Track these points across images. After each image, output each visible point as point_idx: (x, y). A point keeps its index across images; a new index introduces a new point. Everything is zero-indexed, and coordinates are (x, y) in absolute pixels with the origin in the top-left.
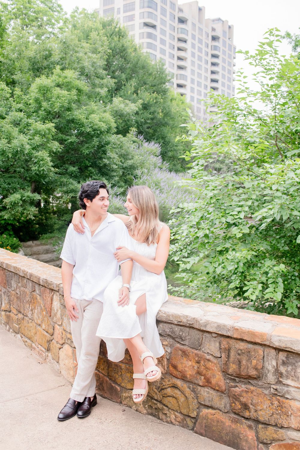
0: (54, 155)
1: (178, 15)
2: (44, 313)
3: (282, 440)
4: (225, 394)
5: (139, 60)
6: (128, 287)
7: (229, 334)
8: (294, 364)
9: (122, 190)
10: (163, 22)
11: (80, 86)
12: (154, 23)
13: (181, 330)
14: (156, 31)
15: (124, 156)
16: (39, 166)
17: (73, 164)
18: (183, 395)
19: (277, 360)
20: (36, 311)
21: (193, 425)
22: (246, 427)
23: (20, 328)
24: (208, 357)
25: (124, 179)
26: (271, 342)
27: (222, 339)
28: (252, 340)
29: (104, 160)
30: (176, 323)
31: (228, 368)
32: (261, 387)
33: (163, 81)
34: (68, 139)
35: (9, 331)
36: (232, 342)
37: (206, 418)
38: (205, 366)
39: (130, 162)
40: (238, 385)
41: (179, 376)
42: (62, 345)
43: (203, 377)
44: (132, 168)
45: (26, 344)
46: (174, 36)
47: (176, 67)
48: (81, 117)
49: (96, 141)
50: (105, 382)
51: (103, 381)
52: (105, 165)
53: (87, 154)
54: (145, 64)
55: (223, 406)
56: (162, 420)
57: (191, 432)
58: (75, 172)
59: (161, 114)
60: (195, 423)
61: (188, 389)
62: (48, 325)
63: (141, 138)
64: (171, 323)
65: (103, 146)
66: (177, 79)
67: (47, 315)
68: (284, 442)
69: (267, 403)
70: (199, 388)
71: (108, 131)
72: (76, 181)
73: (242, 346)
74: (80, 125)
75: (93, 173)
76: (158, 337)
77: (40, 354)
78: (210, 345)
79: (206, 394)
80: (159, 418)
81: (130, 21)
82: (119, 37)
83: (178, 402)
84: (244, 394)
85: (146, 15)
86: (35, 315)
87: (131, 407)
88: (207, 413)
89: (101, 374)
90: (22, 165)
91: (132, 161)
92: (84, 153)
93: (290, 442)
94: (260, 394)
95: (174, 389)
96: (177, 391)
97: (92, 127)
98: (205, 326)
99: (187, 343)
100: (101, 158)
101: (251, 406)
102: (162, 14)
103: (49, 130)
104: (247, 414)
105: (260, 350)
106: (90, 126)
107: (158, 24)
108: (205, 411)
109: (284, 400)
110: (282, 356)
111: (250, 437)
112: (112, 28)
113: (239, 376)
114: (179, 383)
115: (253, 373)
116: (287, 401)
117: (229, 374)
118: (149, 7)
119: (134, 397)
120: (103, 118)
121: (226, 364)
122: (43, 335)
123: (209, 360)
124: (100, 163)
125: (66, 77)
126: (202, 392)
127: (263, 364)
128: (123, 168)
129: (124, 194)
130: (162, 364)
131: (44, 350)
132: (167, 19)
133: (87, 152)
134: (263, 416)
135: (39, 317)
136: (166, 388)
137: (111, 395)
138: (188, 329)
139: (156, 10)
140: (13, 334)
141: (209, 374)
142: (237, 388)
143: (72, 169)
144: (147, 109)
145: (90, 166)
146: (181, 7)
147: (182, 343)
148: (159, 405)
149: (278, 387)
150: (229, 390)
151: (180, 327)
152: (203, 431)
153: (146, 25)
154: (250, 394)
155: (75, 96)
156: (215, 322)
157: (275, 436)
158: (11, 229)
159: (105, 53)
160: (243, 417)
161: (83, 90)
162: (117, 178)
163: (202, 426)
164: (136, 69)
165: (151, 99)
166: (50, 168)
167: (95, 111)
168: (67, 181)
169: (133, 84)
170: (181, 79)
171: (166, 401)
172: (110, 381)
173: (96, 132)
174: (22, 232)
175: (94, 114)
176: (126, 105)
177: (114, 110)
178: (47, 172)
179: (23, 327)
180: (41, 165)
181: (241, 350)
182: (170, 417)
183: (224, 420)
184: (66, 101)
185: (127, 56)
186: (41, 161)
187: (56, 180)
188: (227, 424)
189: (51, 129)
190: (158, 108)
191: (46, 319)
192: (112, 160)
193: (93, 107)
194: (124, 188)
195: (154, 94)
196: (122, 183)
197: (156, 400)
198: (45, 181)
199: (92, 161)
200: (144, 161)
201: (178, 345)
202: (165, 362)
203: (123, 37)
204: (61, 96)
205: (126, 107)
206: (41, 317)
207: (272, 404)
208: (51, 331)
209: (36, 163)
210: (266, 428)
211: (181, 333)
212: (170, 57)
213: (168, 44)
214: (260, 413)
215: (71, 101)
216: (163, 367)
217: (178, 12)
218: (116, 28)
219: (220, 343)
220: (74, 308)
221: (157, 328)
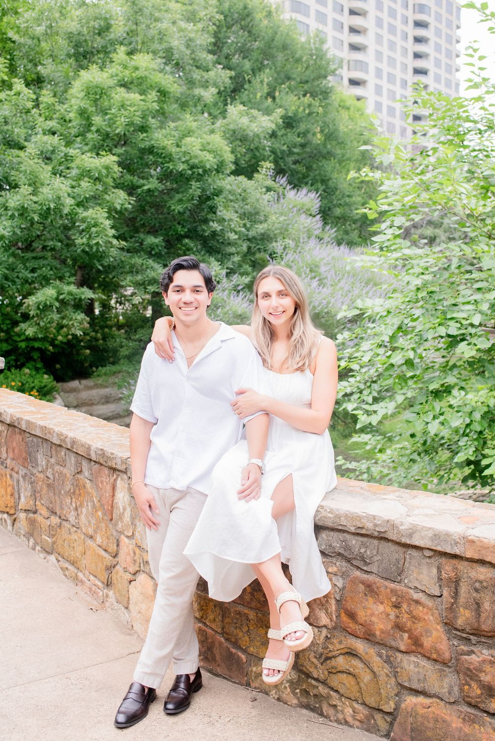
0: (117, 215)
2: (100, 513)
4: (450, 667)
5: (276, 33)
6: (260, 464)
7: (457, 551)
9: (246, 280)
11: (163, 83)
13: (363, 544)
15: (251, 216)
16: (90, 236)
17: (153, 232)
18: (368, 670)
20: (84, 510)
21: (387, 728)
23: (54, 543)
24: (416, 596)
25: (251, 260)
27: (443, 560)
29: (211, 223)
30: (353, 529)
31: (455, 618)
33: (323, 72)
34: (144, 185)
35: (34, 549)
36: (462, 566)
37: (413, 713)
38: (410, 613)
39: (261, 228)
40: (475, 649)
41: (360, 634)
42: (134, 574)
43: (406, 635)
44: (266, 238)
45: (67, 573)
47: (346, 46)
48: (166, 142)
49: (195, 189)
50: (217, 644)
51: (213, 642)
52: (214, 234)
53: (179, 213)
54: (288, 42)
55: (446, 690)
56: (327, 717)
58: (157, 246)
59: (319, 136)
60: (391, 724)
61: (377, 659)
62: (108, 538)
63: (282, 182)
64: (344, 531)
65: (208, 198)
66: (349, 69)
67: (106, 518)
70: (399, 655)
71: (219, 168)
72: (159, 263)
73: (482, 573)
74: (164, 157)
75: (192, 249)
76: (317, 557)
77: (93, 593)
78: (419, 573)
80: (321, 715)
83: (358, 683)
84: (487, 668)
86: (83, 517)
87: (267, 694)
88: (415, 705)
89: (209, 631)
90: (57, 235)
91: (265, 225)
92: (174, 210)
95: (350, 658)
96: (356, 662)
97: (186, 162)
98: (410, 536)
99: (374, 568)
100: (206, 221)
103: (107, 168)
104: (493, 706)
106: (183, 159)
108: (411, 701)
113: (477, 632)
114: (360, 646)
117: (456, 629)
120: (209, 144)
121: (451, 609)
122: (99, 555)
123: (417, 602)
124: (204, 231)
125: (137, 69)
126: (405, 664)
128: (249, 240)
129: (250, 287)
130: (327, 610)
131: (100, 584)
133: (179, 208)
135: (89, 522)
136: (334, 657)
137: (230, 669)
138: (376, 542)
140: (42, 555)
141: (419, 628)
142: (473, 656)
143: (151, 240)
144: (293, 127)
145: (187, 236)
147: (365, 568)
148: (323, 690)
150: (457, 660)
151: (360, 539)
152: (407, 739)
155: (155, 104)
156: (430, 528)
158: (39, 357)
159: (210, 20)
160: (485, 712)
161: (170, 93)
162: (237, 259)
163: (406, 729)
164: (271, 50)
165: (299, 107)
166: (111, 240)
167: (193, 132)
168: (142, 264)
169: (266, 80)
170: (356, 70)
171: (334, 681)
172: (227, 644)
173: (196, 170)
174: (59, 364)
175: (191, 136)
176: (253, 119)
177: (229, 129)
178: (104, 248)
179: (60, 542)
180: (93, 235)
181: (481, 582)
182: (342, 712)
183: (447, 718)
184: (137, 114)
185: (252, 26)
186: (93, 226)
187: (122, 262)
188: (454, 725)
189: (111, 166)
190: (313, 124)
191: (103, 525)
192: (226, 223)
193: (188, 124)
194: (250, 276)
195: (306, 98)
196: (247, 268)
197: (317, 680)
198: (102, 265)
199: (189, 226)
200: (288, 225)
201: (358, 573)
202: (333, 606)
204: (128, 103)
205: (252, 124)
206: (93, 522)
208: (113, 548)
209: (83, 231)
211: (362, 550)
212: (335, 28)
213: (330, 4)
215: (147, 113)
216: (329, 615)
219: (438, 568)
220: (150, 506)
221: (317, 539)
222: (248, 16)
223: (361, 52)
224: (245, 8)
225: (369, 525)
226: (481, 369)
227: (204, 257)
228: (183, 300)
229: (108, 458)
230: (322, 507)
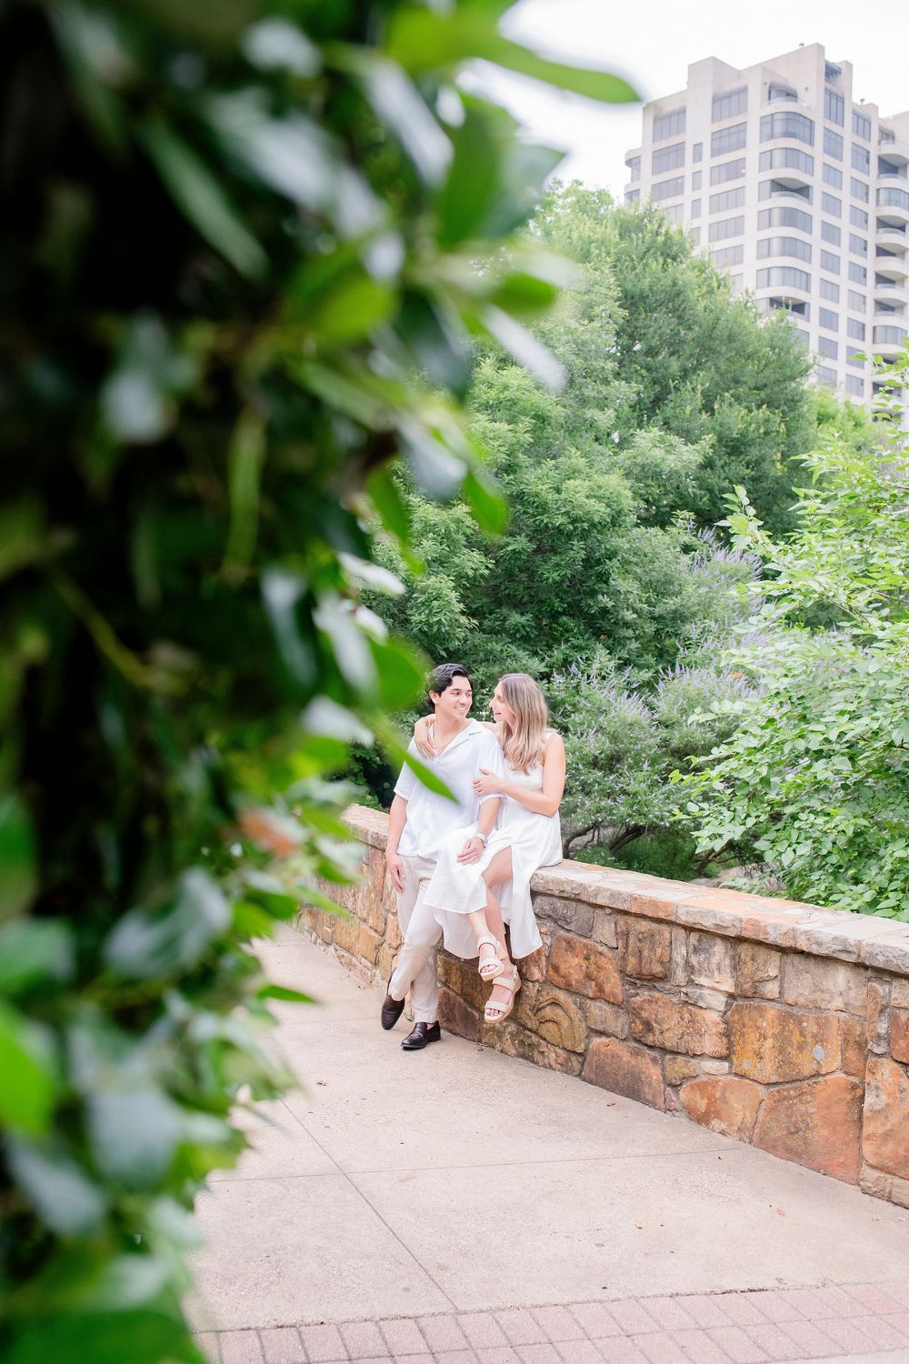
0: (467, 586)
1: (876, 149)
2: (373, 895)
3: (694, 1077)
4: (622, 1008)
5: (718, 319)
6: (483, 839)
7: (625, 907)
8: (708, 949)
9: (646, 675)
10: (832, 175)
11: (542, 405)
12: (805, 179)
13: (565, 906)
14: (811, 204)
15: (660, 587)
16: (431, 611)
17: (519, 606)
18: (567, 1017)
19: (687, 946)
20: (361, 895)
21: (579, 1067)
22: (649, 1061)
23: (333, 933)
24: (601, 949)
25: (656, 646)
26: (677, 917)
27: (619, 917)
28: (655, 916)
29: (600, 597)
30: (557, 893)
31: (626, 965)
32: (669, 992)
33: (788, 372)
34: (508, 544)
35: (315, 943)
36: (631, 920)
37: (597, 1053)
38: (596, 963)
39: (671, 603)
40: (639, 991)
41: (562, 986)
42: (397, 949)
43: (593, 983)
44: (679, 617)
45: (343, 960)
46: (867, 214)
47: (870, 305)
48: (540, 487)
49: (577, 550)
50: (457, 1004)
51: (454, 1004)
52: (605, 611)
53: (555, 582)
55: (619, 1029)
56: (536, 1063)
57: (578, 1079)
58: (523, 626)
59: (779, 466)
60: (583, 1064)
61: (574, 1006)
62: (378, 918)
63: (706, 538)
64: (552, 896)
65: (599, 562)
67: (377, 899)
68: (697, 1080)
69: (676, 1017)
70: (589, 1001)
71: (615, 521)
72: (525, 649)
73: (644, 926)
74: (537, 507)
75: (572, 631)
77: (363, 974)
78: (603, 929)
79: (599, 1011)
80: (533, 1062)
81: (729, 178)
82: (665, 262)
83: (560, 1029)
84: (646, 1006)
85: (778, 157)
86: (359, 902)
87: (494, 1048)
88: (599, 1044)
89: (452, 993)
90: (388, 609)
91: (678, 600)
92: (548, 578)
93: (705, 1078)
94: (667, 1004)
95: (554, 1008)
96: (559, 1011)
97: (567, 513)
98: (596, 896)
99: (572, 927)
100: (593, 593)
101: (655, 1025)
102: (827, 151)
103: (458, 521)
104: (650, 1039)
105: (665, 929)
106: (563, 510)
107: (816, 182)
108: (597, 1041)
109: (698, 1011)
110: (694, 938)
111: (655, 1077)
112: (647, 237)
113: (640, 977)
114: (562, 996)
115: (657, 969)
116: (701, 1011)
117: (628, 976)
118: (787, 134)
119: (487, 1011)
120: (600, 487)
121: (624, 958)
122: (370, 936)
123: (601, 954)
124: (590, 606)
125: (506, 387)
126: (592, 1009)
127: (671, 953)
128: (654, 618)
129: (650, 686)
130: (539, 966)
131: (369, 965)
132: (845, 165)
133: (555, 576)
134: (670, 1040)
135: (364, 905)
136: (543, 1008)
137: (465, 1027)
138: (574, 904)
139: (811, 143)
140: (322, 948)
141: (602, 976)
142: (638, 997)
143: (516, 618)
144: (741, 453)
145: (564, 613)
146: (889, 127)
147: (567, 927)
148: (534, 1039)
149: (689, 990)
150: (628, 1002)
151: (564, 902)
152: (593, 1076)
153: (780, 186)
154: (654, 1005)
155: (527, 435)
156: (608, 889)
157: (686, 1071)
158: (361, 771)
159: (610, 317)
160: (646, 1045)
161: (551, 417)
162: (634, 645)
163: (592, 1067)
164: (711, 343)
165: (750, 424)
166: (457, 617)
167: (580, 472)
168: (502, 650)
169: (699, 387)
170: (886, 342)
171: (543, 1030)
172: (465, 1005)
173: (579, 525)
174: (387, 781)
175: (575, 479)
176: (670, 449)
177: (636, 464)
178: (447, 628)
179: (339, 930)
180: (434, 611)
181: (643, 933)
182: (548, 1057)
183: (620, 1053)
184: (503, 449)
185: (685, 308)
186: (435, 599)
187: (475, 646)
188: (625, 1059)
189: (464, 520)
190: (771, 448)
191: (375, 906)
192: (622, 596)
193: (573, 460)
194: (653, 670)
195: (761, 411)
196: (650, 659)
197: (530, 1030)
198: (446, 650)
199: (570, 600)
200: (712, 598)
201: (562, 932)
202: (544, 962)
203: (674, 259)
204: (491, 435)
205: (668, 456)
206: (367, 904)
207: (682, 1019)
208: (381, 927)
209: (423, 604)
210: (674, 1059)
211: (565, 912)
212: (852, 277)
213: (845, 240)
214: (667, 1035)
215: (517, 447)
216: (541, 970)
217: (879, 143)
218: (657, 234)
219: (616, 924)
220: (398, 872)
221: (533, 904)
222: (678, 295)
223: (896, 314)
224: (675, 284)
225: (568, 889)
227: (589, 643)
229: (382, 840)
230: (536, 874)
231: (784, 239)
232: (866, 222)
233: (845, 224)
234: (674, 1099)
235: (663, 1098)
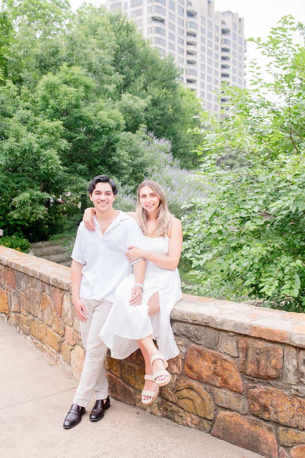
0: (63, 153)
1: (186, 8)
2: (55, 313)
3: (304, 443)
4: (243, 395)
5: (148, 55)
6: (141, 286)
7: (247, 333)
9: (132, 188)
10: (172, 16)
11: (87, 82)
12: (163, 17)
13: (196, 329)
14: (165, 25)
15: (135, 153)
16: (48, 164)
17: (82, 162)
18: (199, 397)
19: (298, 359)
20: (46, 312)
21: (210, 428)
22: (265, 429)
23: (30, 329)
24: (225, 357)
25: (134, 177)
26: (291, 341)
27: (240, 338)
28: (272, 339)
29: (113, 157)
30: (191, 321)
31: (246, 368)
32: (281, 388)
33: (173, 76)
34: (77, 137)
35: (19, 332)
36: (250, 341)
37: (223, 420)
38: (222, 366)
39: (140, 160)
40: (257, 386)
41: (195, 377)
42: (73, 346)
43: (220, 378)
44: (142, 165)
45: (37, 345)
46: (183, 31)
47: (185, 62)
48: (89, 114)
49: (104, 139)
50: (118, 383)
51: (116, 383)
52: (115, 163)
53: (96, 152)
54: (154, 59)
55: (241, 408)
56: (177, 422)
57: (208, 434)
58: (84, 170)
59: (171, 110)
60: (212, 426)
61: (205, 391)
62: (59, 326)
63: (151, 135)
64: (186, 322)
65: (112, 144)
66: (187, 74)
67: (58, 316)
69: (287, 405)
70: (216, 389)
71: (117, 128)
72: (85, 179)
73: (261, 345)
74: (88, 122)
75: (103, 171)
76: (172, 336)
77: (51, 356)
78: (227, 345)
79: (223, 395)
80: (174, 421)
82: (127, 32)
83: (194, 404)
84: (263, 395)
85: (154, 9)
86: (45, 315)
87: (145, 410)
88: (225, 415)
89: (114, 376)
90: (30, 164)
91: (142, 158)
92: (93, 150)
94: (280, 395)
95: (190, 391)
96: (193, 393)
97: (100, 124)
98: (222, 325)
99: (202, 342)
100: (110, 156)
101: (271, 408)
102: (170, 8)
103: (57, 127)
104: (266, 416)
105: (280, 349)
106: (98, 123)
107: (166, 18)
108: (222, 413)
110: (303, 355)
111: (270, 440)
112: (120, 23)
113: (258, 376)
114: (195, 384)
115: (272, 373)
117: (247, 375)
118: (157, 1)
120: (112, 114)
121: (244, 364)
122: (54, 336)
123: (226, 360)
124: (109, 161)
125: (73, 74)
126: (219, 394)
127: (283, 363)
128: (133, 166)
130: (177, 365)
131: (55, 351)
132: (176, 13)
133: (96, 149)
134: (283, 418)
135: (49, 318)
136: (181, 390)
137: (125, 397)
138: (203, 328)
139: (165, 4)
140: (24, 336)
141: (226, 375)
142: (256, 389)
143: (81, 167)
144: (157, 105)
145: (100, 164)
147: (198, 342)
148: (175, 408)
149: (299, 387)
150: (247, 391)
151: (195, 326)
152: (220, 434)
153: (154, 19)
154: (269, 395)
155: (83, 93)
156: (232, 321)
157: (297, 439)
158: (20, 230)
159: (112, 48)
160: (263, 419)
161: (91, 87)
162: (127, 176)
163: (219, 429)
164: (145, 64)
165: (160, 95)
166: (59, 166)
167: (103, 108)
168: (76, 179)
169: (142, 80)
170: (190, 75)
171: (181, 403)
172: (123, 383)
173: (105, 129)
175: (102, 110)
176: (136, 101)
177: (122, 107)
178: (55, 171)
179: (33, 329)
181: (260, 349)
182: (186, 420)
183: (242, 422)
184: (73, 98)
185: (135, 51)
186: (50, 159)
187: (65, 178)
188: (245, 426)
189: (59, 127)
190: (167, 104)
191: (56, 320)
192: (121, 157)
193: (101, 104)
194: (134, 186)
195: (164, 90)
196: (133, 181)
197: (172, 402)
198: (54, 180)
199: (101, 159)
200: (155, 158)
201: (194, 345)
202: (180, 363)
203: (131, 31)
204: (69, 93)
205: (135, 104)
206: (51, 318)
207: (293, 406)
208: (62, 332)
209: (44, 161)
210: (287, 430)
211: (196, 333)
212: (179, 52)
213: (176, 39)
214: (280, 415)
215: (79, 98)
216: (178, 367)
217: (187, 6)
218: (124, 22)
219: (237, 342)
220: (82, 309)
221: (172, 327)
222: (132, 45)
224: (131, 41)
226: (259, 235)
228: (101, 199)
230: (174, 309)
231: (157, 38)
232: (183, 33)
233: (176, 33)
234: (286, 454)
235: (277, 453)
